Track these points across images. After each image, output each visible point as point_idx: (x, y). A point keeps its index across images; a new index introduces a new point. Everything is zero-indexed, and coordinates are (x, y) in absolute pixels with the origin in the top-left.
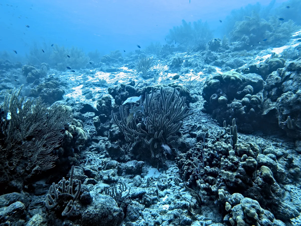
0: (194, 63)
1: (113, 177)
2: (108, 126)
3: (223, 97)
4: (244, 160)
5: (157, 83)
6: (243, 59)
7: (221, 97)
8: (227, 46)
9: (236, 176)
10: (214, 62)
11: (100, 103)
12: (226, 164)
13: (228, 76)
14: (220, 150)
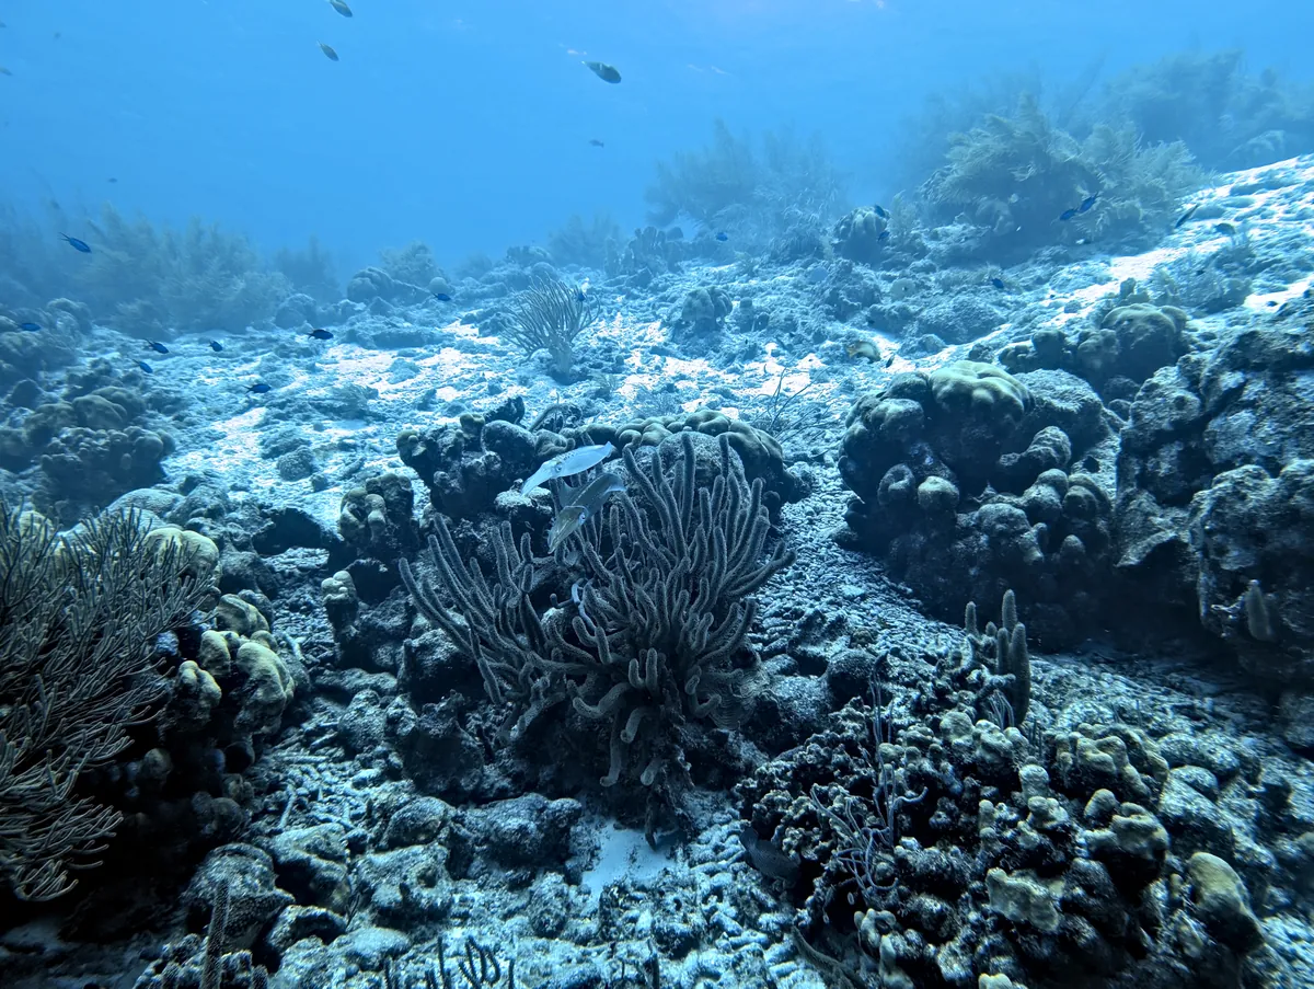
0: (782, 314)
1: (425, 893)
2: (397, 621)
3: (938, 479)
4: (1103, 819)
5: (621, 405)
6: (993, 304)
7: (932, 478)
8: (918, 240)
9: (1063, 901)
10: (866, 313)
11: (359, 505)
12: (1009, 834)
13: (958, 385)
14: (967, 759)
